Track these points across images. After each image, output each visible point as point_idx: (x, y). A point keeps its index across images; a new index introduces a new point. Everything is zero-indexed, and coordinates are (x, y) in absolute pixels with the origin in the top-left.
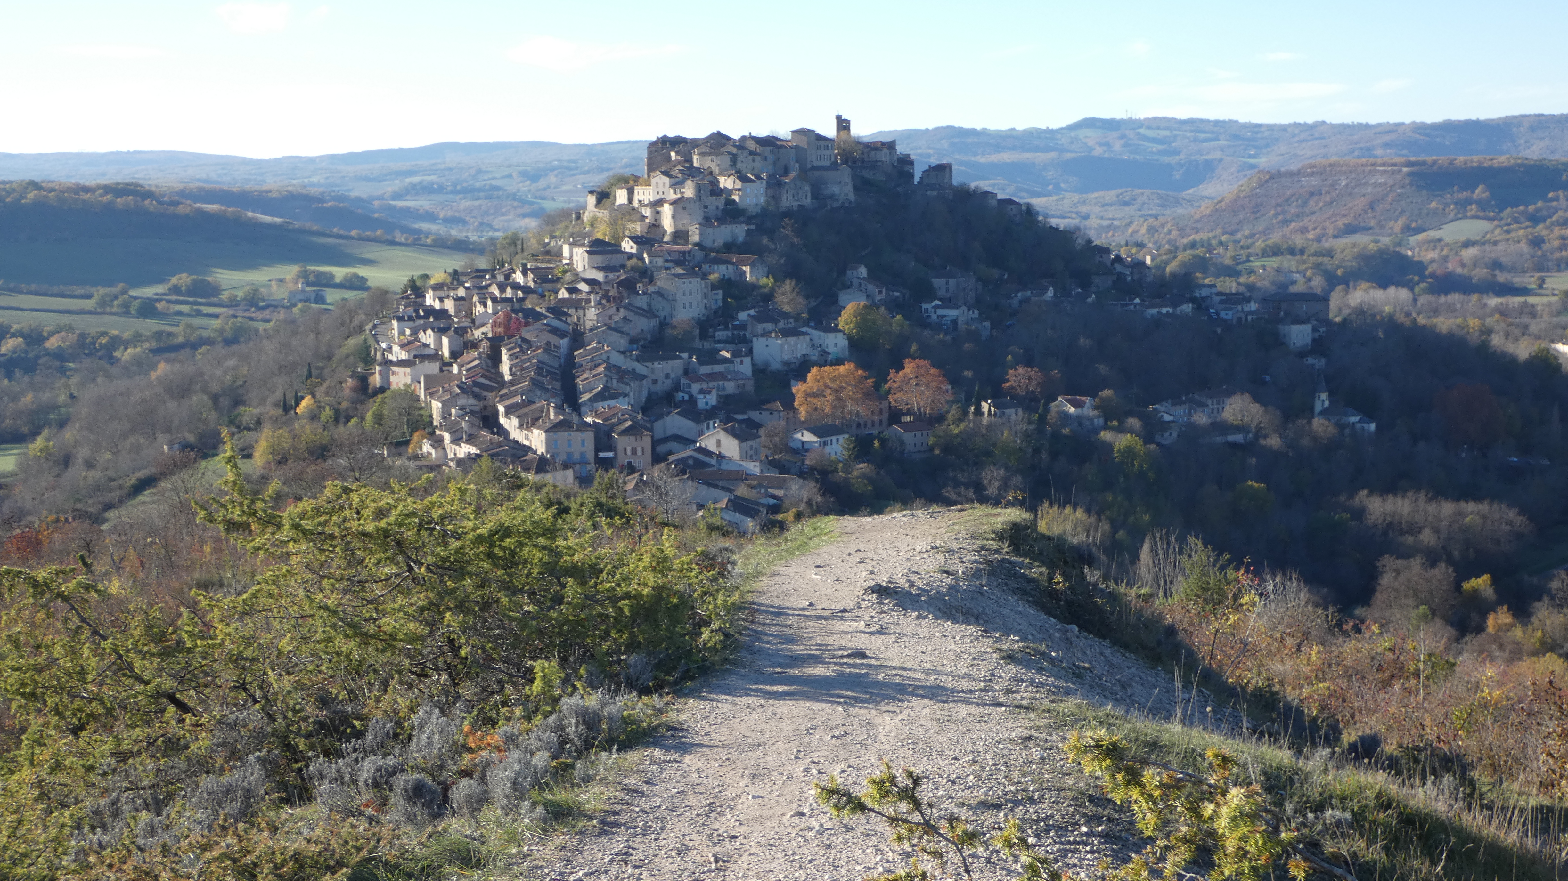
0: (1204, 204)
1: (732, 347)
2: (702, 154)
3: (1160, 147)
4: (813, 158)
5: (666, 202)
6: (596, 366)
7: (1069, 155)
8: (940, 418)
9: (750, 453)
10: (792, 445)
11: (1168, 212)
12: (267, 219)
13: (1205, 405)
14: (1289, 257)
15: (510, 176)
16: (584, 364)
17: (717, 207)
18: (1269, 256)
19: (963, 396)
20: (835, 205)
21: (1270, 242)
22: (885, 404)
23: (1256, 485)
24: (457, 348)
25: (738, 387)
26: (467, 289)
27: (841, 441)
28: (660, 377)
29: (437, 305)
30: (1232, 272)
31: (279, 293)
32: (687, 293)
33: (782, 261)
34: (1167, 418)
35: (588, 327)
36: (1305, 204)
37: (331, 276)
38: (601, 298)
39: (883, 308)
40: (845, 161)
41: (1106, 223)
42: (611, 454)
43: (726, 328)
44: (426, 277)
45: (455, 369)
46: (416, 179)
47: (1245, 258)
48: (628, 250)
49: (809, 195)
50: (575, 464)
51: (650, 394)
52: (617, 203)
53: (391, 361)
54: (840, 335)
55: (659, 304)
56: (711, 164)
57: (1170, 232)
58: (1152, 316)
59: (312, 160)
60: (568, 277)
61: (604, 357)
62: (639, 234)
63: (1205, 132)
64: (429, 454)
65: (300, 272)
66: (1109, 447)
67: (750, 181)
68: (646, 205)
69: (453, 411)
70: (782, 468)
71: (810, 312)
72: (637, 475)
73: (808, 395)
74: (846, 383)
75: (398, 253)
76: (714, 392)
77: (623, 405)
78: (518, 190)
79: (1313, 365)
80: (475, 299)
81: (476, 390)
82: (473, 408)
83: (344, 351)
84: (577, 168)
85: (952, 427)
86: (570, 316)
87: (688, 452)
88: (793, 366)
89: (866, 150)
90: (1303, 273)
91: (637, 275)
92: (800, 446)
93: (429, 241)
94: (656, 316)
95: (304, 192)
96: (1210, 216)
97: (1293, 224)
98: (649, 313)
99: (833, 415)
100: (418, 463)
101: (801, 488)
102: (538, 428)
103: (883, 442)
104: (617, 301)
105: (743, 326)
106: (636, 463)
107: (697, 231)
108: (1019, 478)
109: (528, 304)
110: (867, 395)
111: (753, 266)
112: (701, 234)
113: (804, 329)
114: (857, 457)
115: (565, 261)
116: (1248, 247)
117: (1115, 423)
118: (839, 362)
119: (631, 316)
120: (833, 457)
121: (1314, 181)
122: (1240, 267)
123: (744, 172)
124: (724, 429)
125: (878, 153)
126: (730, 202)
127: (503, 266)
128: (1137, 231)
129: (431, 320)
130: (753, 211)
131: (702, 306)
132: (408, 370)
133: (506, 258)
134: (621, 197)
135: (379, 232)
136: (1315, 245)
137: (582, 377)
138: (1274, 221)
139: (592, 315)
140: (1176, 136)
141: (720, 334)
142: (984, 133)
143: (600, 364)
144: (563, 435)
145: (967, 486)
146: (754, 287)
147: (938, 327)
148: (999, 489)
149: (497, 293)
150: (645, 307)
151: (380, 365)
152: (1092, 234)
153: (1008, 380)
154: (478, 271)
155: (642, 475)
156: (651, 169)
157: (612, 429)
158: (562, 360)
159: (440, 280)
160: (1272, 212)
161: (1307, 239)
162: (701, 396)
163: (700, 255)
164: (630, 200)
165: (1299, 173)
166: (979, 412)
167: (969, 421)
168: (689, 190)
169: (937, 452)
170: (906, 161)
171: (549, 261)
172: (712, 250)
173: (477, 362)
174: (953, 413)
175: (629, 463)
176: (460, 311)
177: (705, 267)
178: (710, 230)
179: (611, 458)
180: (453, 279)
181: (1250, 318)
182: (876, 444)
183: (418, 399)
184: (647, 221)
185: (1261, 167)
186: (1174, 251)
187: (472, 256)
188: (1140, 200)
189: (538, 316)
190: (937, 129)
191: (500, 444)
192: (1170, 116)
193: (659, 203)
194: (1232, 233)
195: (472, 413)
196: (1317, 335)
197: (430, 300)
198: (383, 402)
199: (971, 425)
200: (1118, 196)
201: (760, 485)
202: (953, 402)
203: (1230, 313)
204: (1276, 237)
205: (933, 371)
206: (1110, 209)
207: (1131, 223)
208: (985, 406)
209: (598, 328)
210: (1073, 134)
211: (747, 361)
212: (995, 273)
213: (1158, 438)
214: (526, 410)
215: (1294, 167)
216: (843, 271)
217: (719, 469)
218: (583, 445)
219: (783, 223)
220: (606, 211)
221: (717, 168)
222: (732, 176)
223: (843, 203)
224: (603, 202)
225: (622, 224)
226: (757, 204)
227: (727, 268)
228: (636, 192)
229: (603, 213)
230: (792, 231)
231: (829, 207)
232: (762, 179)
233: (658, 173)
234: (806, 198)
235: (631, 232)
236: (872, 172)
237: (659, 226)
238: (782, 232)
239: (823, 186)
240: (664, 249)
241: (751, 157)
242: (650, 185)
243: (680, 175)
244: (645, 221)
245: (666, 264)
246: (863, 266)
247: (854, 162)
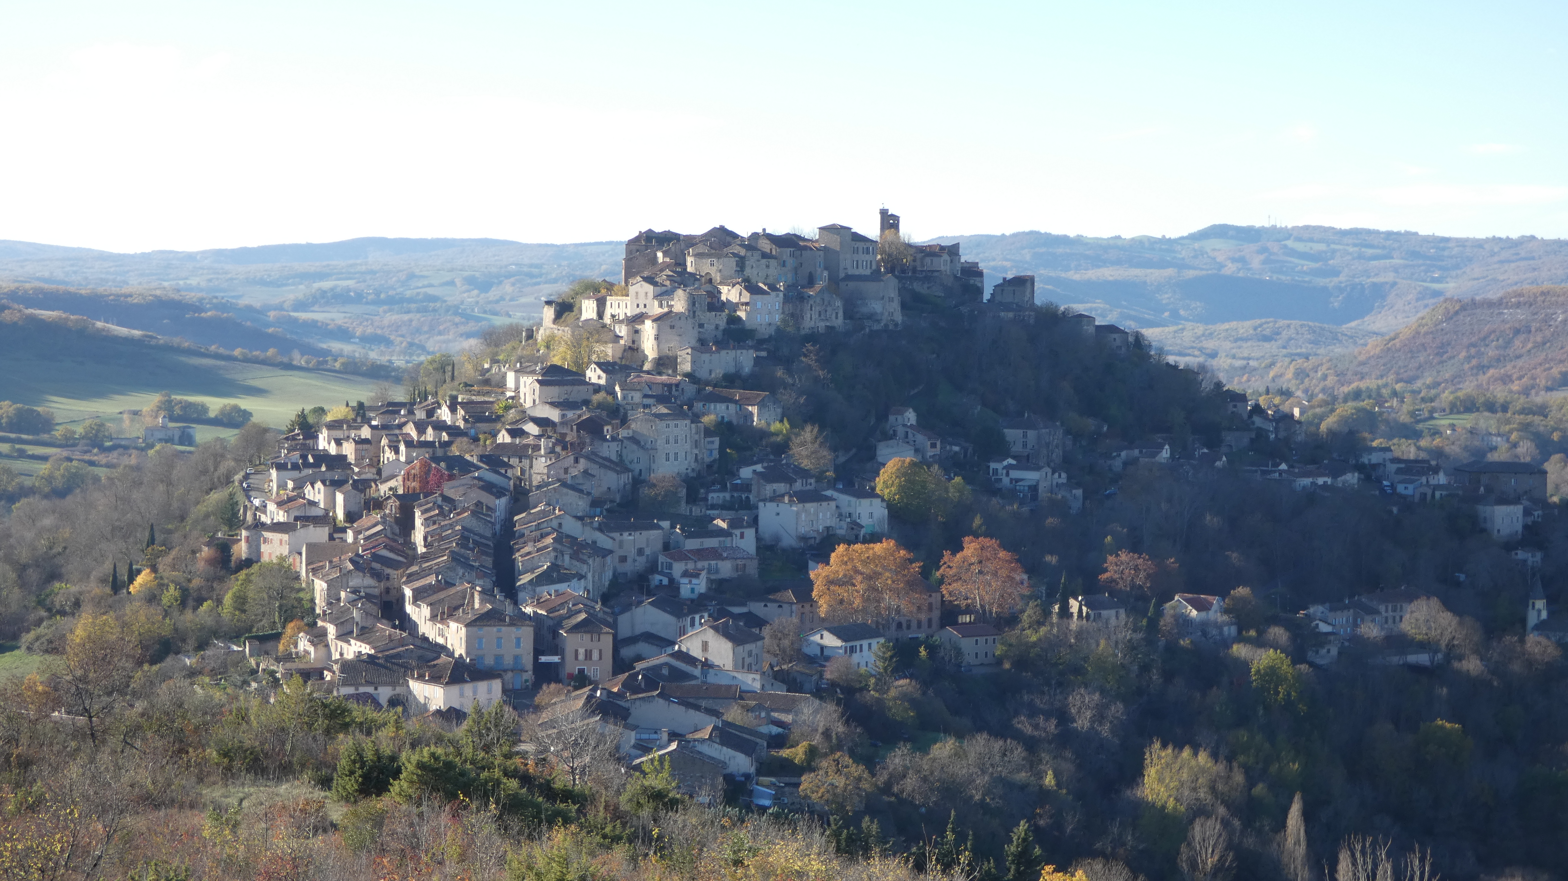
0: (1372, 341)
1: (731, 514)
2: (699, 256)
3: (1313, 265)
4: (848, 264)
5: (648, 317)
6: (543, 536)
7: (1191, 274)
8: (1011, 620)
9: (748, 660)
10: (807, 650)
11: (1322, 351)
12: (122, 331)
13: (1376, 612)
14: (1487, 414)
15: (452, 283)
16: (527, 532)
17: (717, 327)
18: (1459, 413)
19: (1043, 589)
20: (876, 327)
21: (1460, 394)
22: (935, 598)
23: (1448, 725)
24: (354, 508)
25: (736, 568)
26: (373, 428)
27: (875, 646)
28: (632, 553)
29: (333, 450)
30: (1410, 432)
31: (133, 430)
32: (672, 440)
33: (802, 400)
34: (1324, 628)
35: (535, 483)
36: (1508, 343)
37: (204, 409)
38: (554, 445)
39: (936, 467)
40: (891, 270)
41: (1238, 363)
42: (556, 659)
43: (724, 489)
44: (321, 411)
45: (350, 537)
46: (326, 285)
47: (1427, 415)
48: (594, 380)
49: (841, 314)
50: (505, 671)
51: (616, 576)
52: (583, 318)
53: (263, 525)
54: (877, 502)
55: (632, 454)
56: (710, 268)
57: (1325, 377)
58: (1304, 487)
59: (190, 257)
60: (512, 414)
61: (555, 524)
62: (610, 359)
63: (1371, 246)
64: (307, 652)
65: (164, 403)
66: (1244, 666)
67: (762, 292)
68: (621, 322)
69: (343, 594)
70: (792, 683)
71: (837, 469)
72: (586, 690)
73: (830, 582)
74: (883, 567)
75: (295, 380)
76: (704, 574)
77: (575, 590)
78: (462, 303)
79: (1525, 561)
80: (384, 442)
81: (375, 565)
82: (369, 591)
83: (202, 509)
84: (540, 275)
85: (1028, 632)
86: (512, 467)
87: (663, 658)
88: (812, 542)
89: (920, 256)
90: (1506, 436)
91: (604, 414)
92: (819, 653)
93: (337, 365)
94: (628, 470)
95: (176, 297)
96: (1379, 357)
97: (1492, 371)
98: (619, 465)
99: (864, 610)
100: (289, 665)
101: (816, 712)
102: (457, 621)
103: (932, 649)
104: (576, 449)
105: (746, 487)
106: (591, 671)
107: (689, 358)
108: (1120, 706)
109: (455, 451)
110: (911, 585)
111: (762, 405)
112: (693, 362)
113: (829, 493)
114: (895, 671)
115: (509, 394)
116: (1432, 400)
117: (1253, 633)
118: (874, 538)
119: (594, 469)
120: (863, 669)
121: (1521, 315)
122: (1420, 426)
123: (753, 281)
124: (712, 627)
125: (935, 259)
126: (734, 320)
127: (426, 399)
128: (1281, 375)
129: (323, 469)
130: (765, 332)
131: (691, 458)
132: (285, 537)
133: (430, 388)
134: (588, 309)
135: (271, 352)
136: (1522, 399)
137: (523, 551)
138: (1466, 366)
139: (540, 466)
140: (1334, 251)
141: (715, 497)
142: (1078, 241)
143: (548, 534)
144: (491, 632)
145: (1048, 715)
146: (763, 434)
147: (1011, 494)
148: (1092, 721)
149: (414, 434)
150: (614, 457)
151: (247, 529)
152: (1222, 377)
153: (1106, 570)
154: (391, 404)
155: (594, 690)
156: (630, 274)
157: (559, 624)
158: (498, 527)
159: (340, 416)
160: (1463, 354)
161: (1511, 391)
162: (685, 580)
163: (690, 389)
164: (601, 315)
165: (1500, 303)
166: (1065, 612)
167: (1052, 625)
168: (679, 303)
169: (1007, 666)
170: (973, 272)
171: (488, 393)
172: (708, 383)
173: (379, 528)
174: (1029, 614)
175: (581, 671)
176: (363, 458)
177: (698, 406)
178: (706, 357)
179: (556, 664)
180: (358, 414)
181: (1438, 494)
182: (923, 652)
183: (297, 577)
184: (622, 342)
185: (1448, 295)
186: (1331, 402)
187: (386, 384)
188: (1285, 334)
189: (466, 467)
190: (1015, 235)
191: (402, 642)
192: (1326, 224)
193: (639, 318)
194: (1409, 381)
195: (369, 597)
196: (1529, 520)
197: (324, 442)
198: (248, 580)
199: (1055, 630)
200: (1255, 329)
201: (760, 707)
202: (1030, 597)
203: (1411, 487)
204: (1468, 388)
205: (1002, 554)
206: (1245, 345)
207: (1273, 364)
208: (1074, 605)
209: (549, 484)
210: (1196, 245)
211: (750, 533)
212: (1090, 424)
213: (1310, 655)
214: (442, 595)
215: (1493, 295)
216: (883, 417)
217: (704, 683)
218: (518, 644)
219: (804, 350)
220: (567, 328)
221: (719, 274)
222: (737, 286)
223: (886, 325)
224: (564, 316)
225: (587, 346)
226: (770, 324)
227: (728, 408)
228: (608, 304)
229: (563, 331)
230: (816, 361)
231: (867, 330)
232: (778, 290)
233: (639, 279)
234: (837, 318)
235: (599, 357)
236: (926, 286)
237: (637, 349)
238: (802, 362)
239: (859, 302)
240: (643, 380)
241: (764, 261)
242: (628, 296)
243: (668, 283)
244: (619, 342)
245: (644, 400)
246: (911, 410)
247: (903, 271)
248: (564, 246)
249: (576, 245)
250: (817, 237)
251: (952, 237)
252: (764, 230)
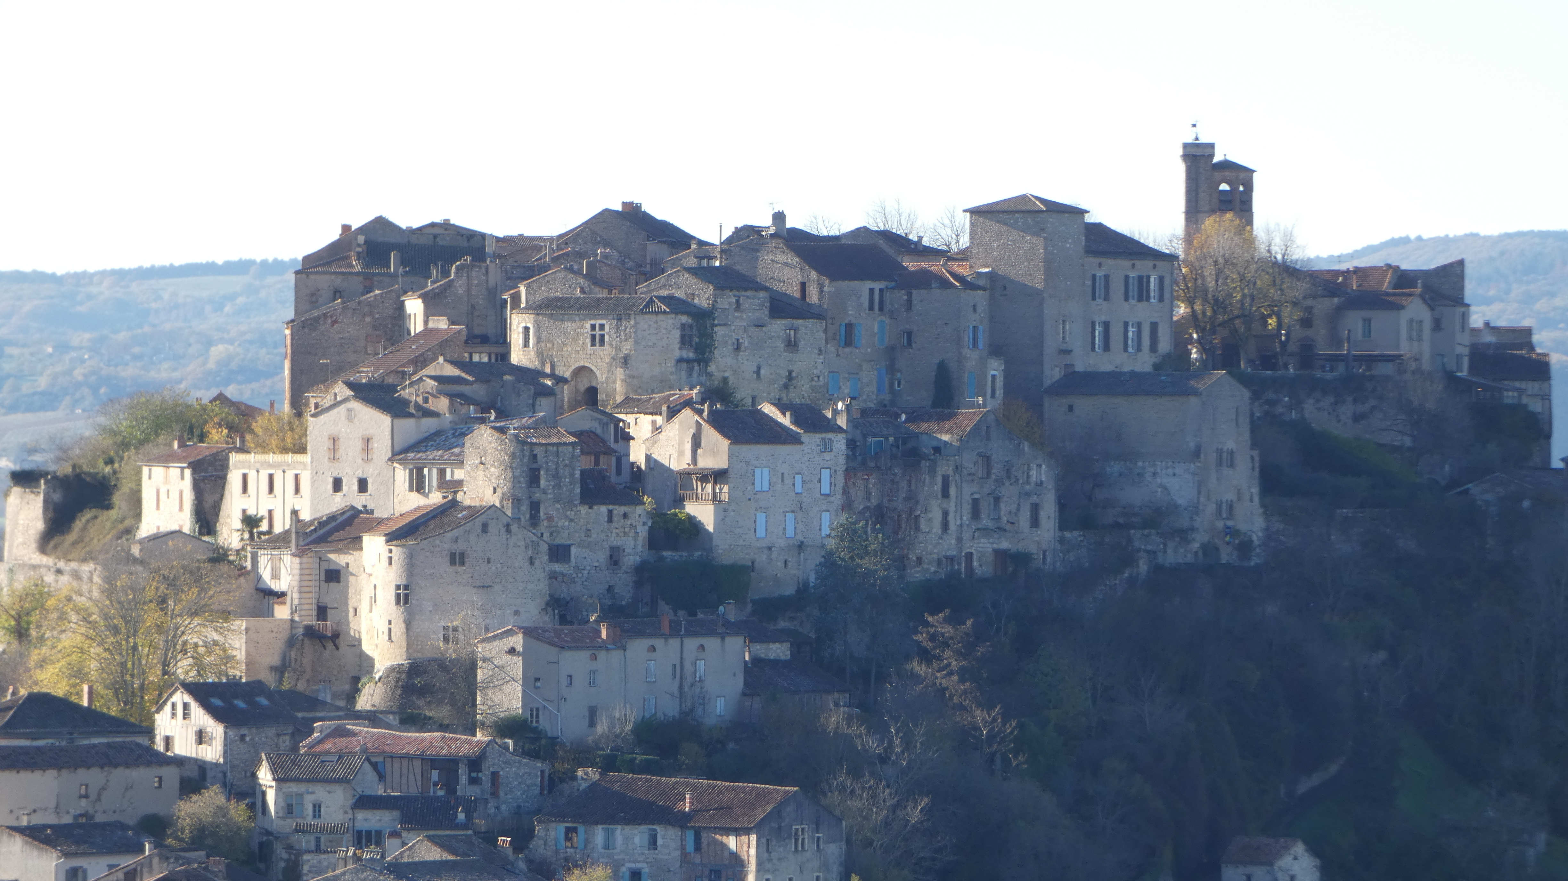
2: (550, 308)
4: (1073, 336)
5: (372, 524)
17: (615, 558)
20: (1173, 555)
33: (915, 814)
40: (1224, 356)
48: (184, 746)
49: (1049, 510)
52: (148, 527)
56: (592, 352)
62: (239, 672)
67: (770, 433)
68: (278, 542)
89: (1324, 306)
91: (219, 865)
107: (516, 666)
111: (773, 832)
112: (533, 680)
123: (743, 393)
125: (1380, 319)
126: (674, 532)
130: (784, 574)
134: (163, 498)
156: (309, 373)
163: (523, 777)
164: (207, 518)
168: (482, 475)
170: (1513, 360)
172: (582, 755)
177: (550, 835)
178: (575, 663)
184: (282, 612)
193: (342, 528)
219: (921, 638)
220: (86, 568)
221: (620, 373)
222: (687, 414)
223: (1209, 549)
224: (78, 524)
225: (160, 628)
226: (801, 546)
227: (653, 842)
228: (234, 479)
229: (76, 575)
230: (963, 675)
231: (1143, 567)
232: (830, 427)
233: (341, 390)
234: (1035, 523)
235: (199, 664)
236: (1347, 410)
237: (335, 637)
238: (915, 678)
239: (1114, 468)
240: (355, 744)
241: (779, 326)
242: (301, 449)
243: (442, 404)
244: (270, 613)
245: (360, 815)
246: (1299, 848)
247: (1268, 361)
248: (80, 279)
249: (120, 275)
250: (965, 241)
251: (1436, 241)
252: (779, 217)
